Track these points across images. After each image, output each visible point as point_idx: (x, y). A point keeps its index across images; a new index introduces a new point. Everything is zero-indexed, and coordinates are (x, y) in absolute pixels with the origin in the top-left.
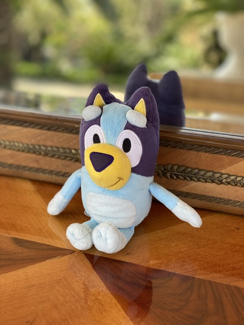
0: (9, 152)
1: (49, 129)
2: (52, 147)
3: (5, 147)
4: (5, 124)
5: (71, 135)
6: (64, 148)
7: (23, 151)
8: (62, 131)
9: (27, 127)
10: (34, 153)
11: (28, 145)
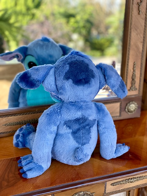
0: (9, 127)
1: (26, 114)
2: (27, 120)
3: (8, 126)
4: (8, 117)
5: (35, 114)
6: (32, 119)
7: (16, 125)
8: (31, 114)
9: (17, 115)
10: (20, 124)
11: (18, 122)
